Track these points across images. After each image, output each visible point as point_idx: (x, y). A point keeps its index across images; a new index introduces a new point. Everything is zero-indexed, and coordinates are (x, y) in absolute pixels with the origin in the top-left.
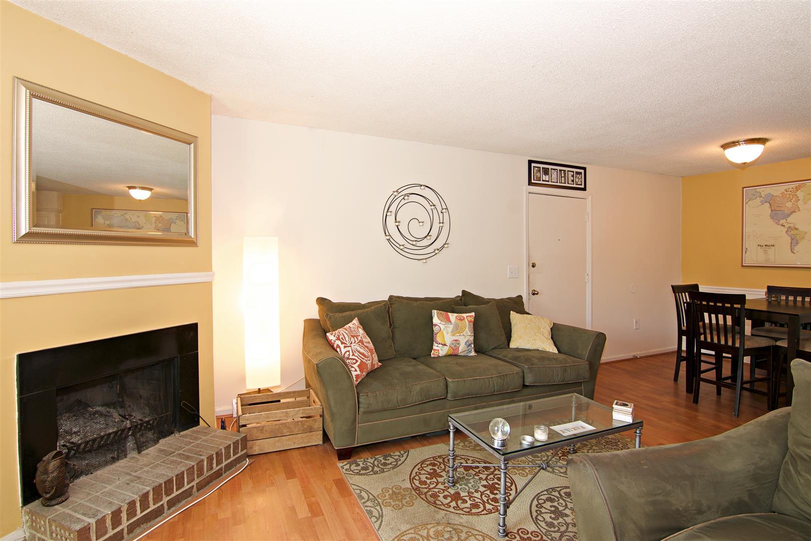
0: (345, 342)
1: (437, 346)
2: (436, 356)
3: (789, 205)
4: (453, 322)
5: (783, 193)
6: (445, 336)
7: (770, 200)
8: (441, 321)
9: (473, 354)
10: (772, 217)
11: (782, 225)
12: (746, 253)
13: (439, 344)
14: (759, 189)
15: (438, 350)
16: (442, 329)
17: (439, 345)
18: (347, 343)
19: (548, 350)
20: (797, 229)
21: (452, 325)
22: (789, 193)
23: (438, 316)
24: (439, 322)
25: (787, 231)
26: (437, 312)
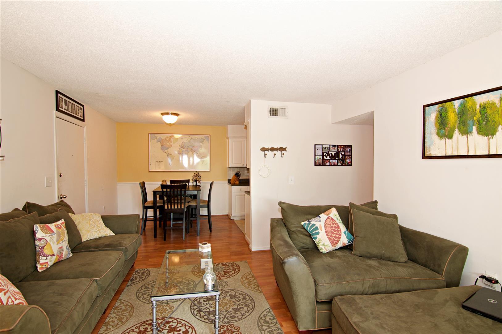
0: (3, 288)
1: (46, 259)
2: (45, 269)
3: (168, 144)
4: (55, 232)
5: (166, 138)
6: (52, 247)
7: (161, 141)
8: (46, 233)
9: (71, 255)
10: (161, 149)
11: (166, 153)
12: (150, 165)
13: (48, 256)
14: (156, 135)
15: (47, 263)
16: (48, 241)
17: (48, 258)
18: (5, 288)
19: (109, 235)
20: (171, 155)
21: (56, 235)
22: (168, 138)
23: (41, 230)
24: (44, 235)
25: (167, 155)
26: (39, 226)
